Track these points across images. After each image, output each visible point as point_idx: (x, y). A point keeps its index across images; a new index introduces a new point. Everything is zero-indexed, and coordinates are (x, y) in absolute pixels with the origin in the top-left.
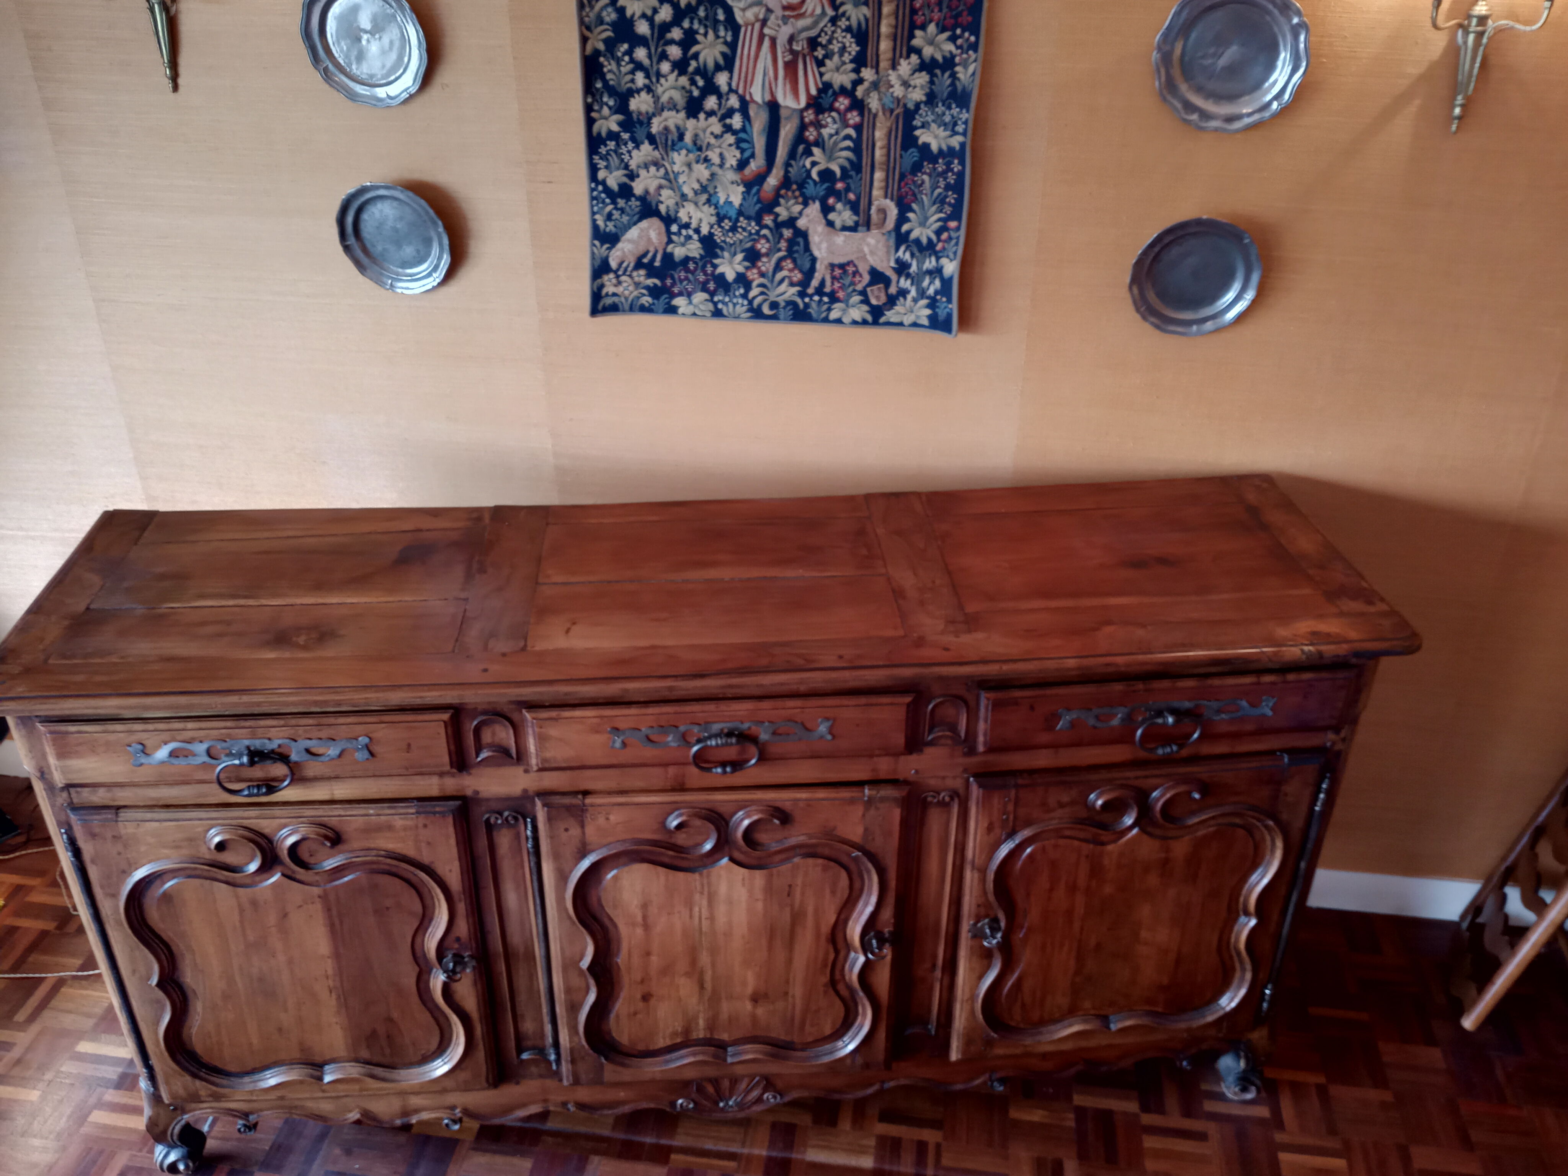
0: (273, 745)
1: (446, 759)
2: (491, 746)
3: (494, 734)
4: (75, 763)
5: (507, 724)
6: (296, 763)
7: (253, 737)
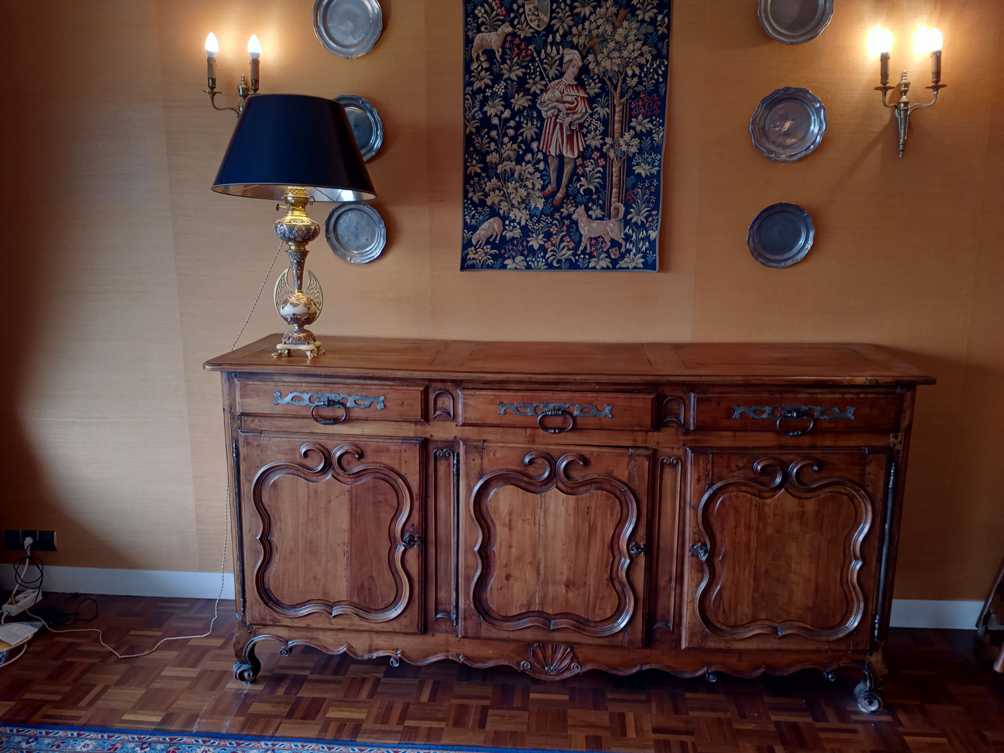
0: (338, 398)
1: (419, 413)
2: (442, 408)
3: (443, 402)
4: (248, 401)
5: (450, 396)
6: (349, 408)
7: (332, 392)
